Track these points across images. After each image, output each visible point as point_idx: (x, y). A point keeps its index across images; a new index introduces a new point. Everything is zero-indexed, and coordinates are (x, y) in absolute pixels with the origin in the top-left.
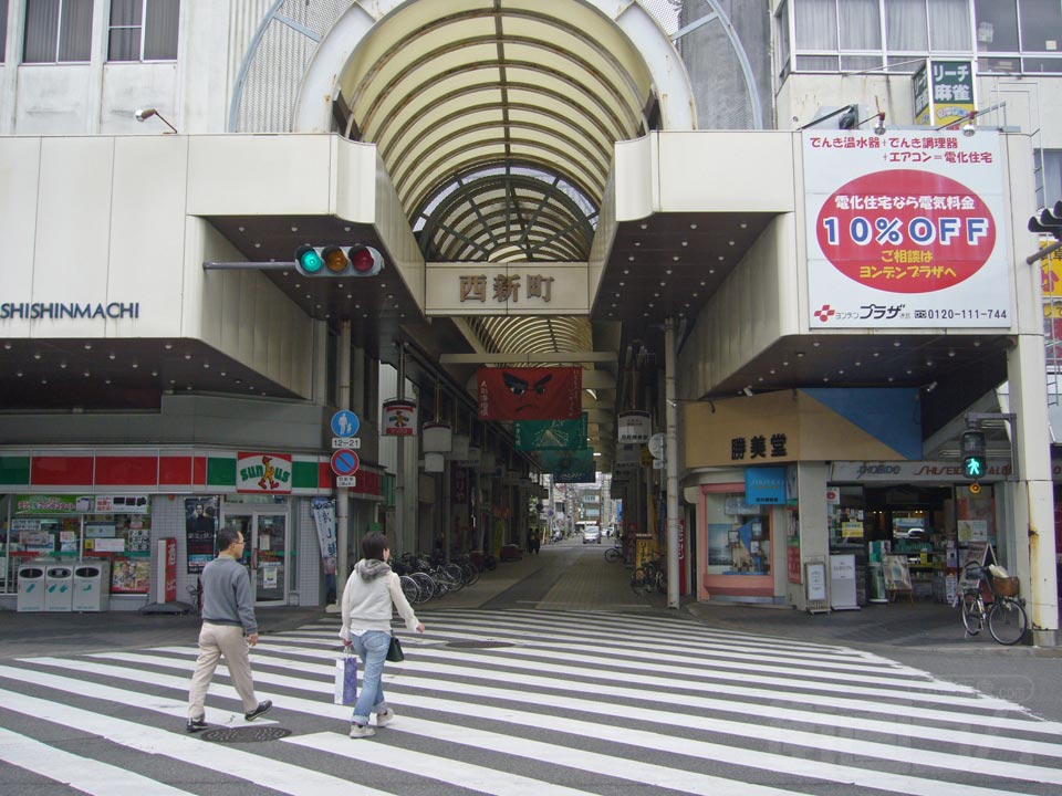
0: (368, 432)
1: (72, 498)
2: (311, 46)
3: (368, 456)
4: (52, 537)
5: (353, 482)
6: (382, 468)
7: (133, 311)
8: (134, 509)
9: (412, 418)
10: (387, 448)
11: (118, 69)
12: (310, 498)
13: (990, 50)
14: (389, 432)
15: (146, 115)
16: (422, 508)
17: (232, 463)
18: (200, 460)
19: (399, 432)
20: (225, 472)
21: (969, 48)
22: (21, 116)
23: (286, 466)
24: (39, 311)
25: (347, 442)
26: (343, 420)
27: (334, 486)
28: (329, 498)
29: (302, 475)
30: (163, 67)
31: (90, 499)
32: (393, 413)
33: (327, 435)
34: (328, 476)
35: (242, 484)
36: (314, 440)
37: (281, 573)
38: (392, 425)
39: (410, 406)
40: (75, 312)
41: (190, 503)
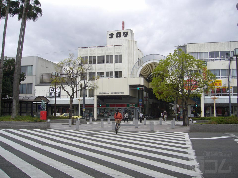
0: (143, 101)
1: (113, 108)
2: (137, 69)
3: (143, 103)
4: (111, 112)
5: (141, 106)
6: (144, 104)
7: (123, 93)
8: (120, 109)
9: (148, 99)
10: (145, 102)
11: (116, 64)
12: (137, 108)
13: (211, 58)
14: (145, 100)
15: (124, 77)
16: (149, 109)
17: (129, 105)
18: (126, 104)
19: (146, 100)
20: (128, 106)
21: (208, 58)
22: (106, 69)
23: (134, 105)
24: (116, 93)
25: (141, 102)
26: (140, 100)
27: (139, 107)
28: (139, 108)
29: (136, 106)
30: (121, 64)
31: (115, 108)
32: (145, 98)
33: (138, 101)
34: (139, 106)
35: (130, 107)
36: (137, 102)
37: (134, 116)
38: (145, 99)
39: (147, 97)
40: (118, 93)
41: (125, 109)
